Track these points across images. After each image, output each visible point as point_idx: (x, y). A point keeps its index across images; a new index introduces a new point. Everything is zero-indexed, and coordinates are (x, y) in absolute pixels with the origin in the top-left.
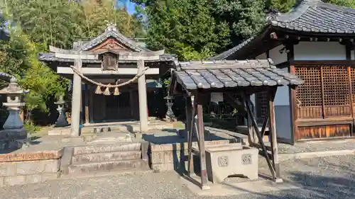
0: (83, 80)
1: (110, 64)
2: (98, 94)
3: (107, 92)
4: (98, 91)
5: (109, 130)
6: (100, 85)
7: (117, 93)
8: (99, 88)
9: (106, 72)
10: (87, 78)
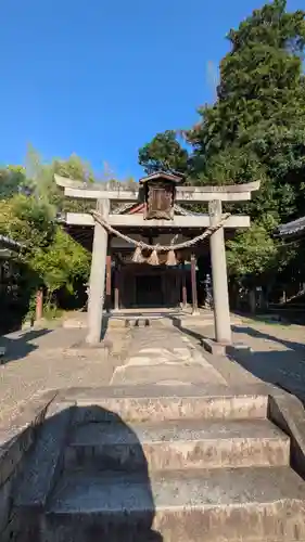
0: (111, 236)
1: (159, 207)
2: (137, 264)
3: (154, 260)
4: (137, 257)
5: (147, 323)
6: (141, 245)
7: (172, 260)
8: (138, 251)
9: (152, 223)
10: (117, 233)
